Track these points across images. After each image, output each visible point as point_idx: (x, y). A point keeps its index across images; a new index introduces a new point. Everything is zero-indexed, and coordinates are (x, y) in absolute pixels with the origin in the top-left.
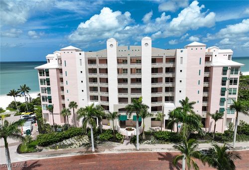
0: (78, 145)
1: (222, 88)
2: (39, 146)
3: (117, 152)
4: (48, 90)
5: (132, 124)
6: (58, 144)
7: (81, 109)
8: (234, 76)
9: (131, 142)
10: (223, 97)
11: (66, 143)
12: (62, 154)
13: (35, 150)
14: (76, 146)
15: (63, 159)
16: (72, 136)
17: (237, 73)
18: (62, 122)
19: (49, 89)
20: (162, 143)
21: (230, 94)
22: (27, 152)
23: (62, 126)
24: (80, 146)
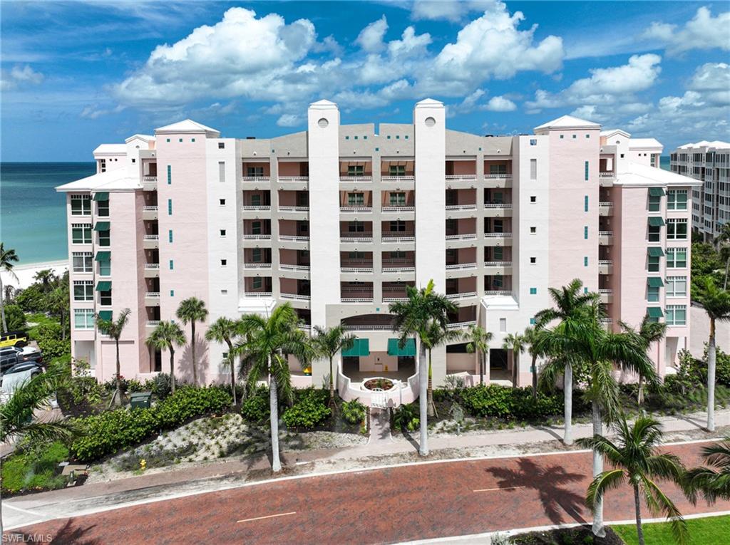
0: (216, 450)
1: (650, 249)
2: (71, 463)
3: (359, 469)
4: (100, 263)
5: (380, 368)
6: (141, 450)
7: (222, 322)
8: (677, 214)
9: (392, 428)
10: (654, 274)
11: (169, 447)
12: (166, 487)
13: (59, 480)
14: (208, 454)
15: (173, 507)
16: (188, 420)
17: (685, 206)
18: (142, 371)
19: (105, 259)
20: (490, 427)
21: (670, 264)
22: (32, 490)
23: (143, 383)
24: (222, 455)
